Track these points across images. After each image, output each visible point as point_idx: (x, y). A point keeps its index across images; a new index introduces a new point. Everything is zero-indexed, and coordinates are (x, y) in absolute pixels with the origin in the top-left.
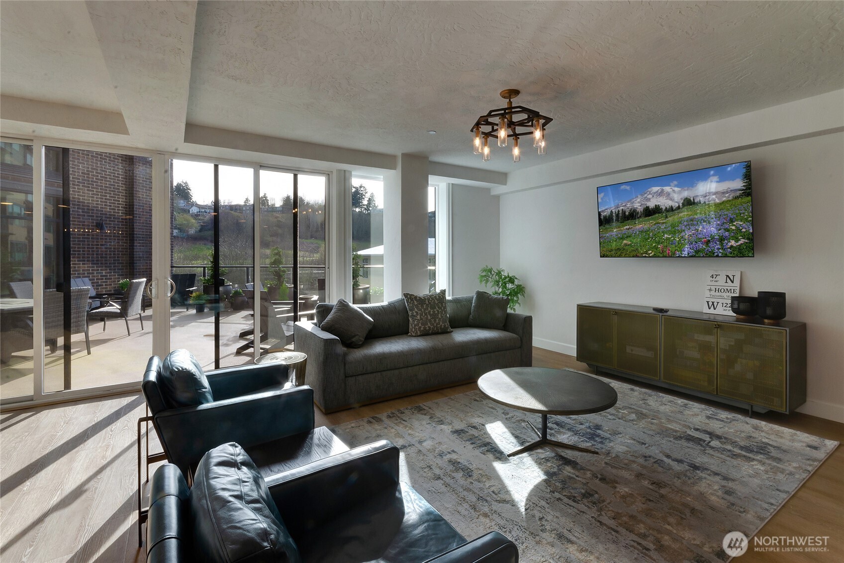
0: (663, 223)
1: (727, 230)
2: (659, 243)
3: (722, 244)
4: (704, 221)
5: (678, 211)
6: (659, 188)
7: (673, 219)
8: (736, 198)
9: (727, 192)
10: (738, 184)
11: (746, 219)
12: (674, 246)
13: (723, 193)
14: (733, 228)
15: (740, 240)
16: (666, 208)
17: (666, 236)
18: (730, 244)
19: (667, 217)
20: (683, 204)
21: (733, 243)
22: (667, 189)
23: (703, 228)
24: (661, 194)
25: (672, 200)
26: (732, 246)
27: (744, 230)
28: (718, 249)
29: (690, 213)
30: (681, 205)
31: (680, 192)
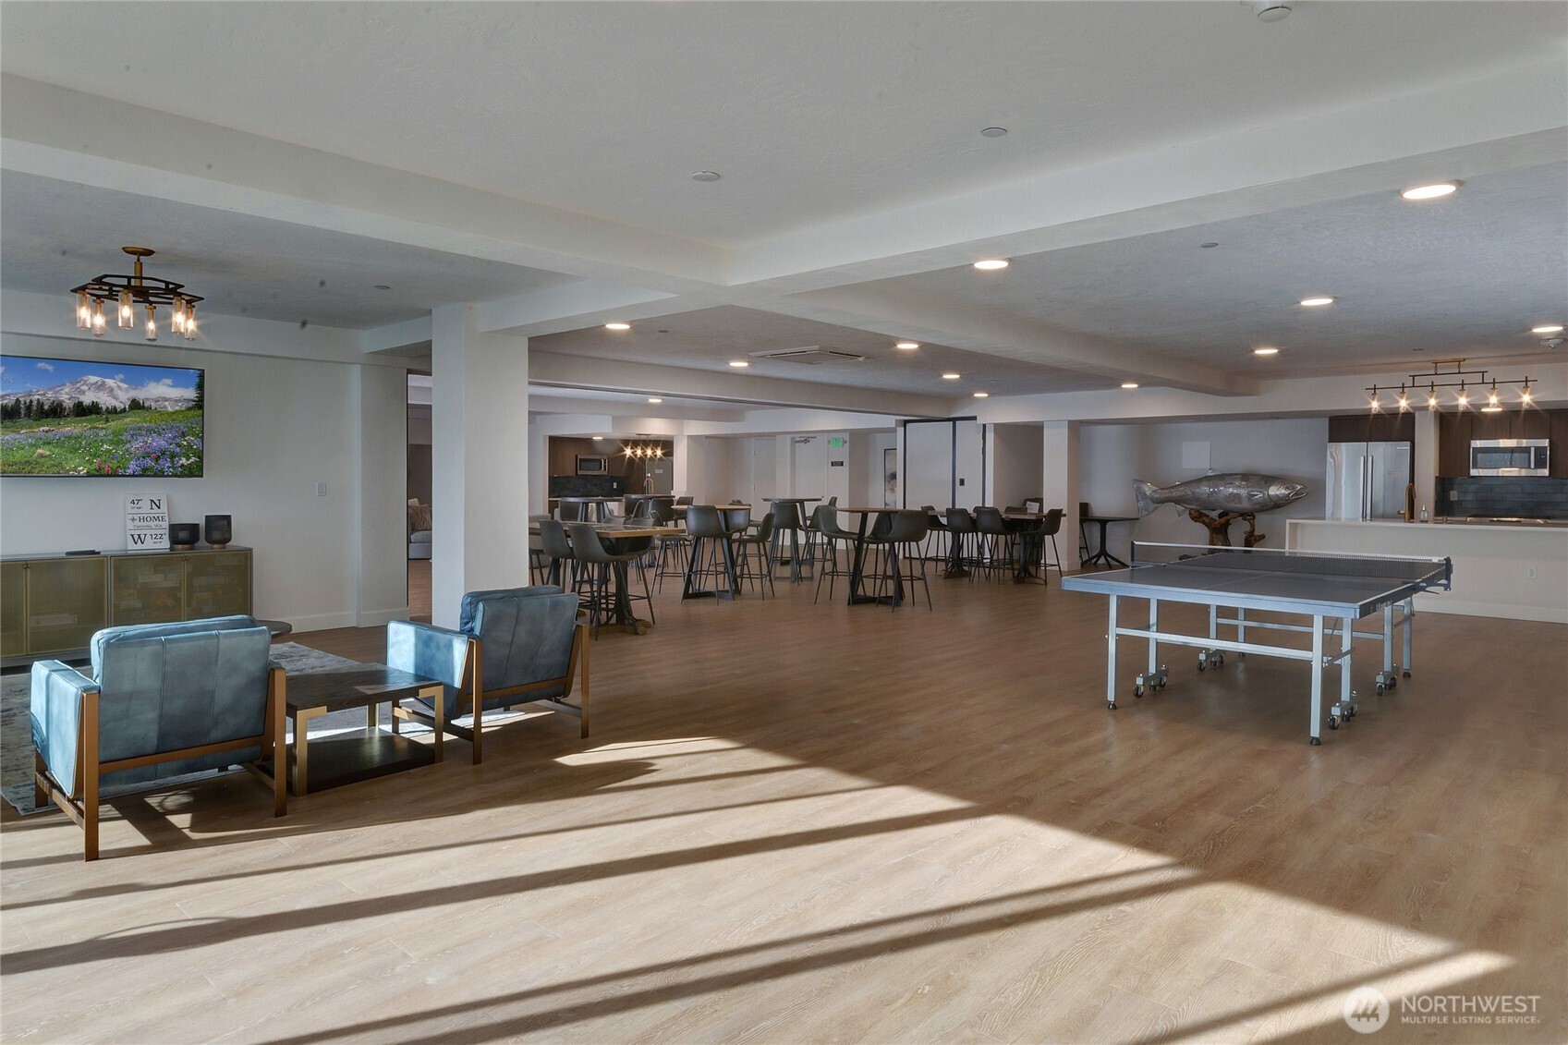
0: (103, 428)
1: (178, 445)
2: (95, 456)
3: (172, 462)
4: (155, 432)
5: (123, 414)
6: (99, 379)
7: (114, 424)
8: (189, 409)
9: (180, 401)
10: (191, 394)
11: (198, 435)
12: (115, 461)
13: (176, 401)
14: (185, 443)
15: (190, 458)
16: (108, 408)
17: (105, 446)
18: (181, 462)
19: (107, 421)
20: (130, 406)
21: (184, 461)
22: (110, 382)
23: (153, 440)
24: (101, 387)
25: (115, 398)
26: (182, 465)
27: (195, 447)
28: (169, 467)
29: (138, 419)
30: (127, 407)
31: (127, 390)
